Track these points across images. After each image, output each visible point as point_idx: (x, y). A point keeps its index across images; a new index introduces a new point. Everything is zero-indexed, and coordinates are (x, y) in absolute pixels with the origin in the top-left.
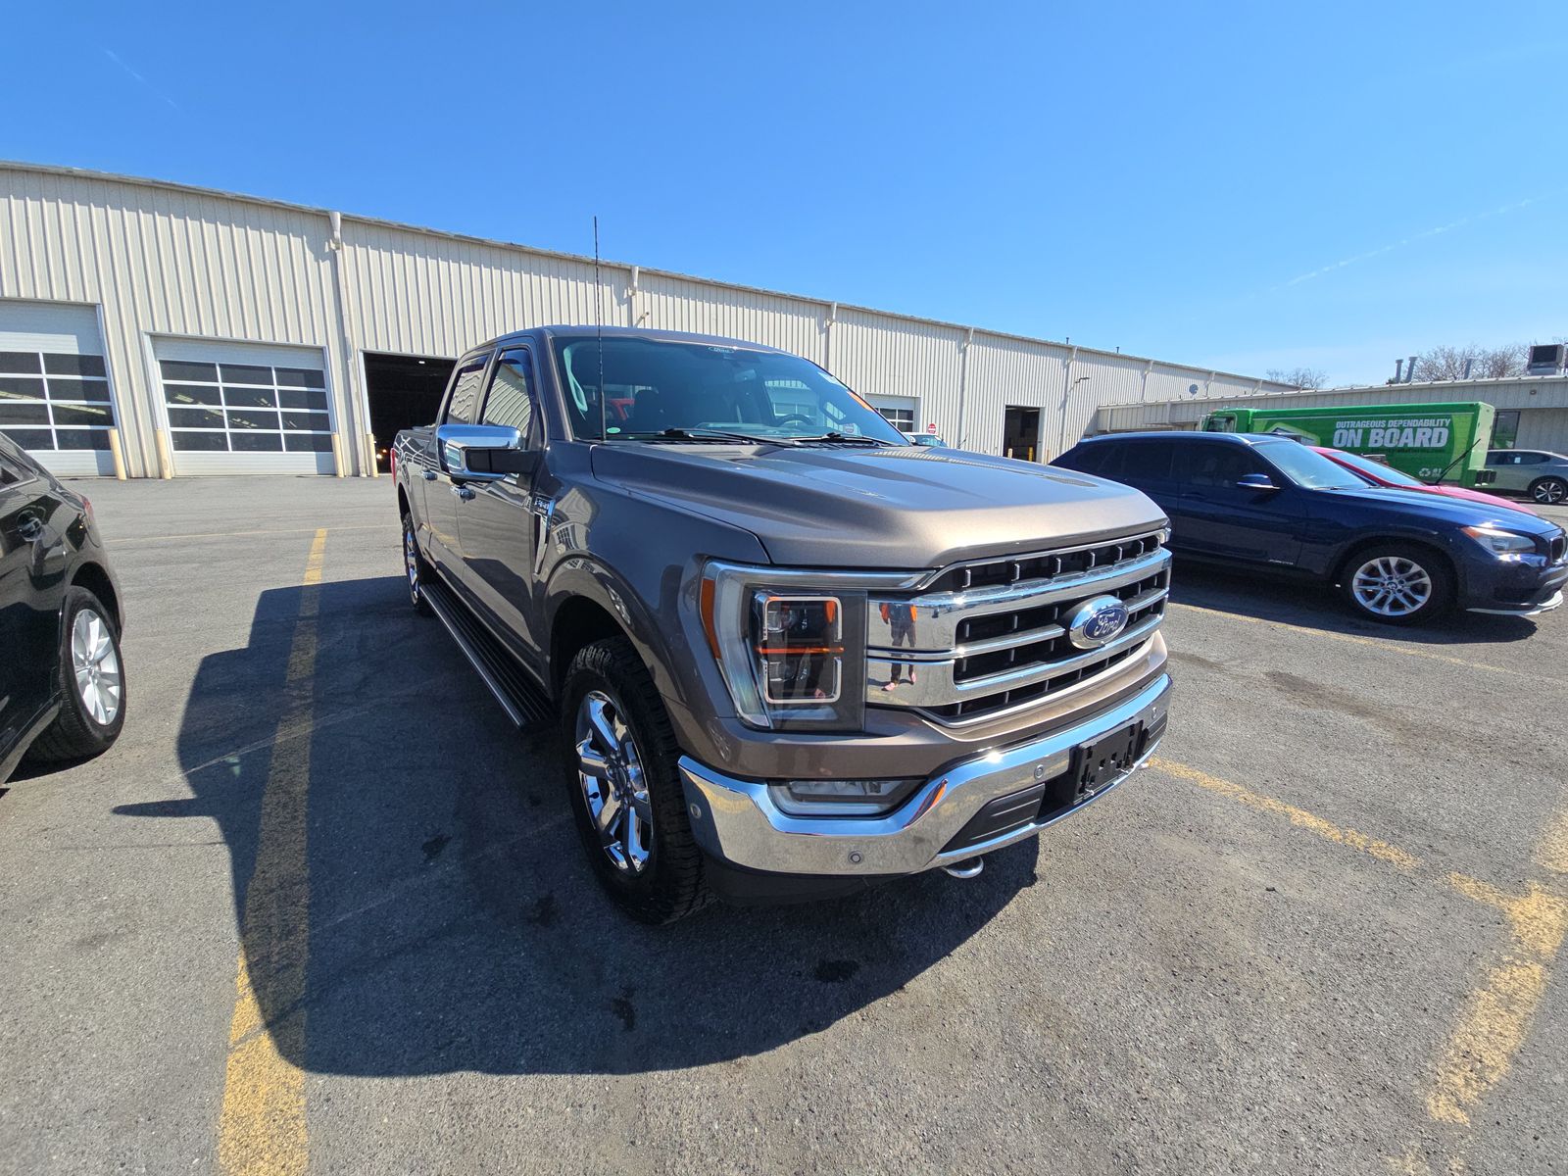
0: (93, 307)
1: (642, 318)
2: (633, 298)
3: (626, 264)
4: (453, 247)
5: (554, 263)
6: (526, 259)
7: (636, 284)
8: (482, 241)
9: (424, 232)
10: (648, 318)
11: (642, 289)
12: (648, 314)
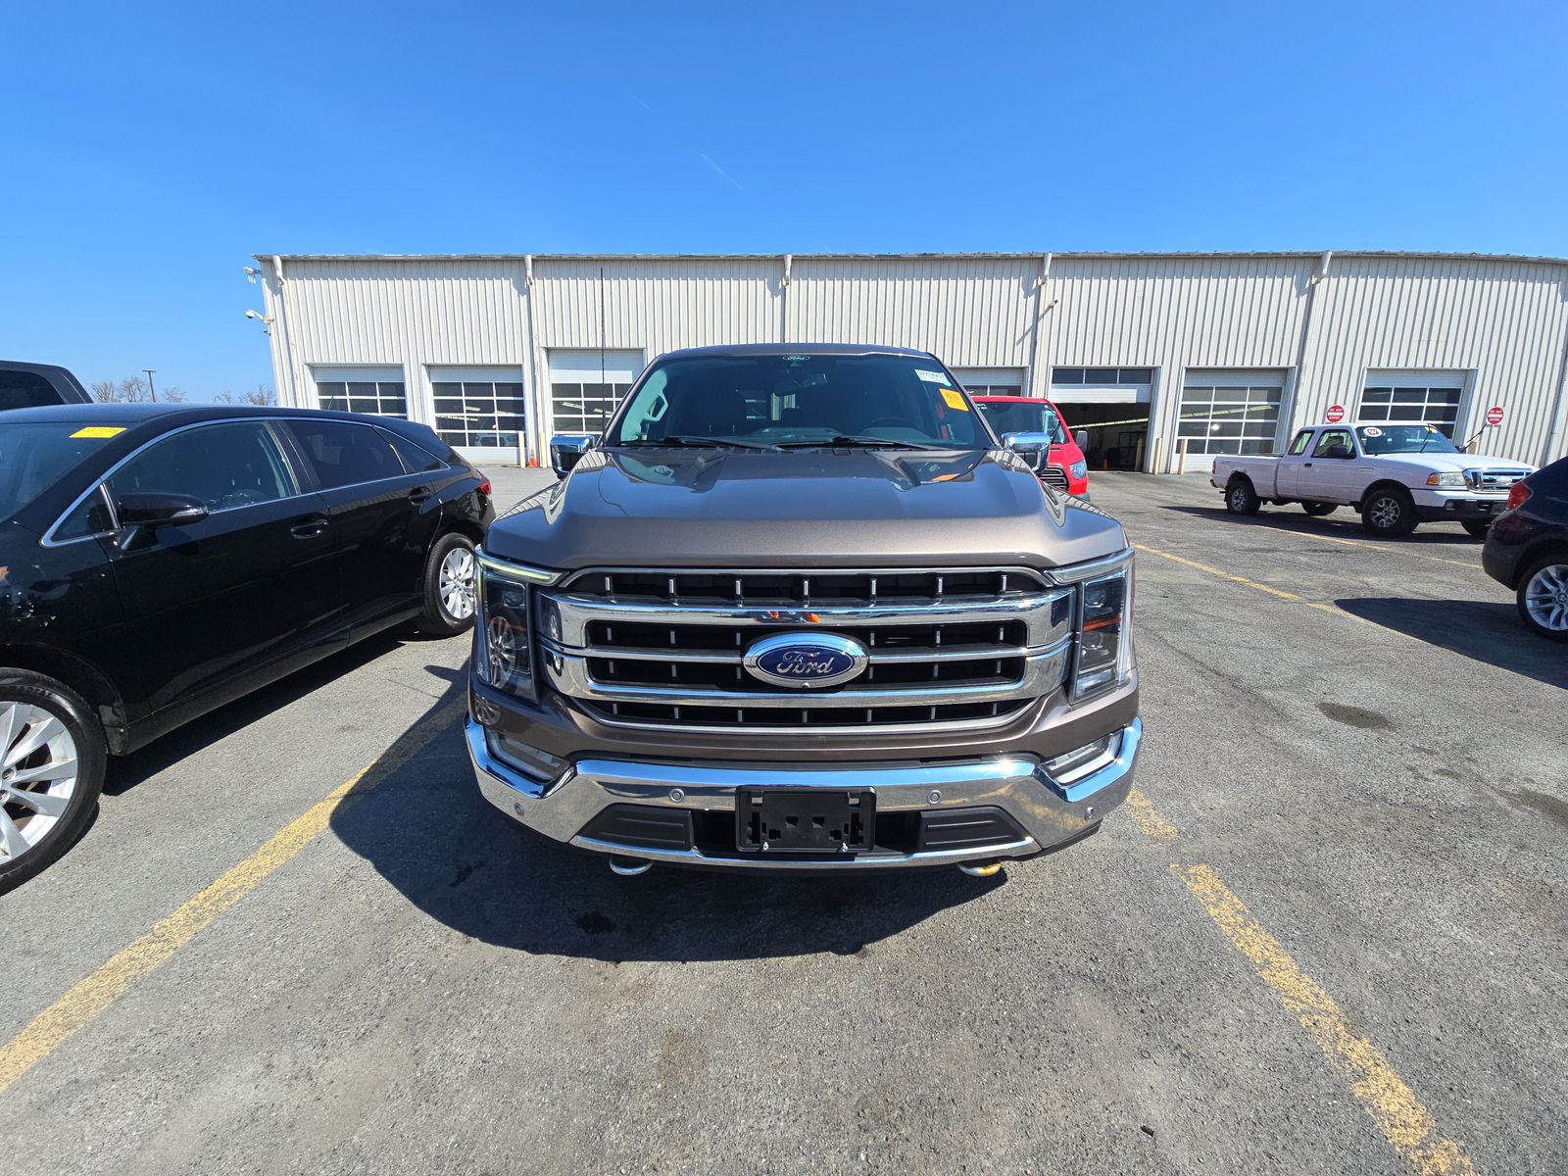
0: (642, 350)
1: (1051, 307)
2: (1043, 287)
3: (1038, 251)
4: (874, 267)
5: (963, 265)
6: (936, 266)
7: (1047, 272)
8: (899, 256)
9: (852, 257)
10: (1057, 307)
11: (1053, 276)
12: (1056, 302)
